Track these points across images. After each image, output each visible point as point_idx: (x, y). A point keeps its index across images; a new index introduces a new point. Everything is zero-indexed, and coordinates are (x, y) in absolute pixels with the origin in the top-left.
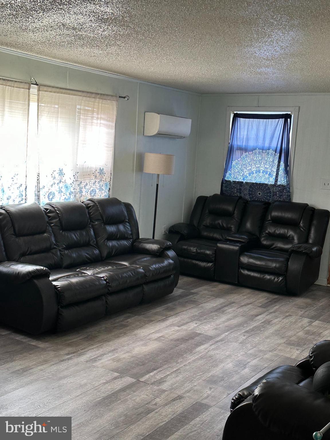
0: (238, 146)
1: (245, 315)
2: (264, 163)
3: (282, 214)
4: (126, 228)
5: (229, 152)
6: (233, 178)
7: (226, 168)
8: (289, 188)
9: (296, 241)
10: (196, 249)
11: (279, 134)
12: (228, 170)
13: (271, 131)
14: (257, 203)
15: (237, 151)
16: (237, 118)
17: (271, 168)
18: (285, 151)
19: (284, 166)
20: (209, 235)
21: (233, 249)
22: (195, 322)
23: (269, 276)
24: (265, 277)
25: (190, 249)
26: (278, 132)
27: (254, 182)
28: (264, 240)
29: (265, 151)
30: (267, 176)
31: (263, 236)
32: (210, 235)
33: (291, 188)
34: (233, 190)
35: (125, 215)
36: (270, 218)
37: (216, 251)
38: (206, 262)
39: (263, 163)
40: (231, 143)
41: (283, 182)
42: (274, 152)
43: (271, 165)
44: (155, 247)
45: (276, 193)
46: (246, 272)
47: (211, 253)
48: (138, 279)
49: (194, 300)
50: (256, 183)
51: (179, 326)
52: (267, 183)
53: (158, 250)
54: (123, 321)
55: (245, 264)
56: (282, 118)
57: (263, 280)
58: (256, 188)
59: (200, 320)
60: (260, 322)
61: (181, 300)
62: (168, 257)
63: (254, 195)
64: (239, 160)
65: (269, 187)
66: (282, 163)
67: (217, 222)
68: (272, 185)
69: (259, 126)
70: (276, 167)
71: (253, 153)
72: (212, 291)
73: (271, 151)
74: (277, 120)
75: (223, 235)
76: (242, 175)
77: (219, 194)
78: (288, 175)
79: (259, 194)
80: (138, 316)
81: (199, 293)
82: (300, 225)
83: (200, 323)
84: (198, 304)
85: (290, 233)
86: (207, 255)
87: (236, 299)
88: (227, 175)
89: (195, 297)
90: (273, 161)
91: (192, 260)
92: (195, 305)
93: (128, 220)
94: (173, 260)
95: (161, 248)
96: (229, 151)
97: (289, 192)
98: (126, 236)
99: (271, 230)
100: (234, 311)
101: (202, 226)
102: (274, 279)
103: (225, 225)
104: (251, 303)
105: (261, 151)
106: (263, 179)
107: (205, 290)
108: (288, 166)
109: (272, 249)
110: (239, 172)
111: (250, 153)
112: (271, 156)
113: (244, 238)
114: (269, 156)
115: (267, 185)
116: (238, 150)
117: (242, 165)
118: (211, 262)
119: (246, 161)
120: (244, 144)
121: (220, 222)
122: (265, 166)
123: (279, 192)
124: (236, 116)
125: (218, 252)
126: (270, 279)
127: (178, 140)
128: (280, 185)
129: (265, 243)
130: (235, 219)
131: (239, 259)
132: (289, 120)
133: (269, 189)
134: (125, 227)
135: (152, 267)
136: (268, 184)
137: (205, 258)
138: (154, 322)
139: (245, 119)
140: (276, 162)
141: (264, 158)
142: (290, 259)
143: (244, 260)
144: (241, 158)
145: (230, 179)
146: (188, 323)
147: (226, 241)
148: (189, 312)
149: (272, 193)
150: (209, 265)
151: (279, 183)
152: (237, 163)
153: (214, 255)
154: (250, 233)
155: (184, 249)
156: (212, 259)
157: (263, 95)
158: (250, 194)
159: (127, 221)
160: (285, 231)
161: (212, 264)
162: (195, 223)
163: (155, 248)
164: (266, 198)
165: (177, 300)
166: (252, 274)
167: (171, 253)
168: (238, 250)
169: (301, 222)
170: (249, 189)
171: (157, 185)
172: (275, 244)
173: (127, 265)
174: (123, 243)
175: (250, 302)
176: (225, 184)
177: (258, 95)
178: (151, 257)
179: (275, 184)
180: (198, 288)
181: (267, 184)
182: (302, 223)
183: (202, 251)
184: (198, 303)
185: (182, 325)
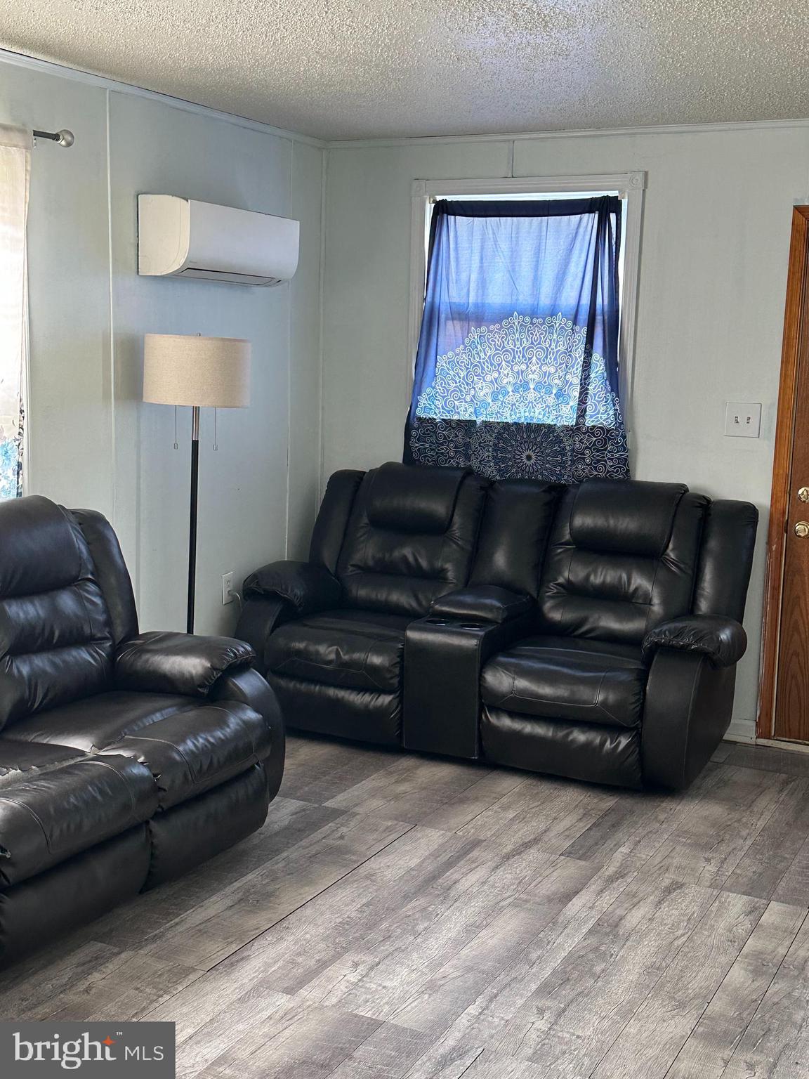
0: (453, 307)
1: (526, 901)
2: (540, 359)
3: (607, 520)
4: (86, 604)
5: (425, 327)
6: (443, 408)
7: (419, 378)
8: (624, 437)
9: (657, 607)
10: (337, 653)
11: (582, 263)
12: (425, 385)
13: (556, 256)
14: (524, 489)
15: (450, 323)
16: (445, 215)
17: (561, 374)
18: (606, 317)
19: (606, 365)
20: (373, 596)
21: (460, 648)
22: (350, 957)
23: (584, 732)
24: (571, 738)
25: (317, 653)
26: (580, 257)
27: (510, 420)
28: (554, 608)
29: (540, 320)
30: (551, 400)
31: (548, 594)
32: (379, 596)
33: (629, 435)
34: (443, 449)
35: (80, 558)
36: (567, 537)
37: (401, 656)
38: (371, 693)
39: (534, 358)
40: (429, 299)
41: (604, 417)
42: (570, 323)
43: (561, 364)
44: (194, 666)
45: (583, 454)
46: (506, 722)
47: (387, 664)
48: (126, 807)
49: (340, 842)
50: (515, 423)
51: (290, 991)
52: (553, 423)
53: (206, 676)
54: (70, 985)
55: (503, 696)
56: (590, 212)
57: (565, 747)
58: (516, 441)
59: (369, 948)
60: (585, 931)
61: (292, 853)
62: (240, 700)
63: (510, 464)
64: (457, 350)
65: (558, 436)
66: (598, 358)
67: (396, 554)
68: (567, 427)
69: (517, 241)
70: (580, 369)
71: (502, 327)
72: (397, 797)
73: (559, 320)
74: (575, 218)
75: (420, 596)
76: (472, 400)
77: (401, 462)
78: (618, 396)
79: (529, 459)
80: (131, 953)
81: (356, 809)
82: (668, 555)
83: (369, 959)
84: (355, 862)
85: (635, 581)
86: (374, 669)
87: (483, 826)
88: (423, 400)
89: (344, 829)
90: (569, 350)
91: (323, 688)
92: (343, 872)
93: (92, 574)
94: (257, 711)
95: (213, 668)
96: (425, 323)
97: (625, 449)
98: (87, 630)
99: (573, 572)
100: (483, 883)
101: (351, 568)
102: (603, 744)
103: (424, 563)
104: (536, 841)
105: (528, 319)
106: (537, 412)
107: (374, 793)
108: (617, 364)
109: (582, 636)
110: (461, 391)
111: (492, 327)
112: (559, 334)
113: (491, 606)
114: (555, 335)
115: (550, 428)
116: (453, 319)
117: (467, 369)
118: (389, 693)
119: (482, 355)
120: (472, 300)
121: (407, 552)
122: (544, 368)
123: (590, 448)
124: (443, 209)
125: (412, 656)
126: (587, 745)
127: (256, 289)
128: (594, 426)
129: (557, 616)
130: (455, 543)
131: (481, 678)
132: (613, 216)
133: (558, 440)
134: (80, 599)
135: (181, 748)
136: (555, 425)
137: (368, 680)
138: (192, 977)
139: (471, 219)
140: (579, 354)
141: (539, 343)
142: (651, 672)
143: (500, 680)
144: (463, 343)
145: (432, 415)
146: (323, 965)
147: (435, 620)
148: (323, 908)
149: (569, 454)
150: (382, 704)
151: (589, 422)
152: (453, 361)
153: (397, 671)
154: (507, 588)
155: (299, 653)
156: (392, 681)
157: (527, 136)
158: (497, 461)
159: (90, 576)
160: (620, 578)
161: (393, 699)
162: (329, 557)
163: (194, 672)
164: (552, 473)
165: (278, 851)
166: (528, 728)
167: (250, 683)
168: (474, 651)
169: (671, 546)
170: (495, 445)
171: (195, 444)
172: (591, 620)
173: (87, 750)
174: (75, 657)
175: (532, 837)
176: (416, 428)
177: (509, 141)
178: (181, 707)
179: (577, 424)
180: (350, 787)
181: (552, 426)
182: (673, 550)
183: (356, 656)
184: (354, 858)
185: (302, 982)
